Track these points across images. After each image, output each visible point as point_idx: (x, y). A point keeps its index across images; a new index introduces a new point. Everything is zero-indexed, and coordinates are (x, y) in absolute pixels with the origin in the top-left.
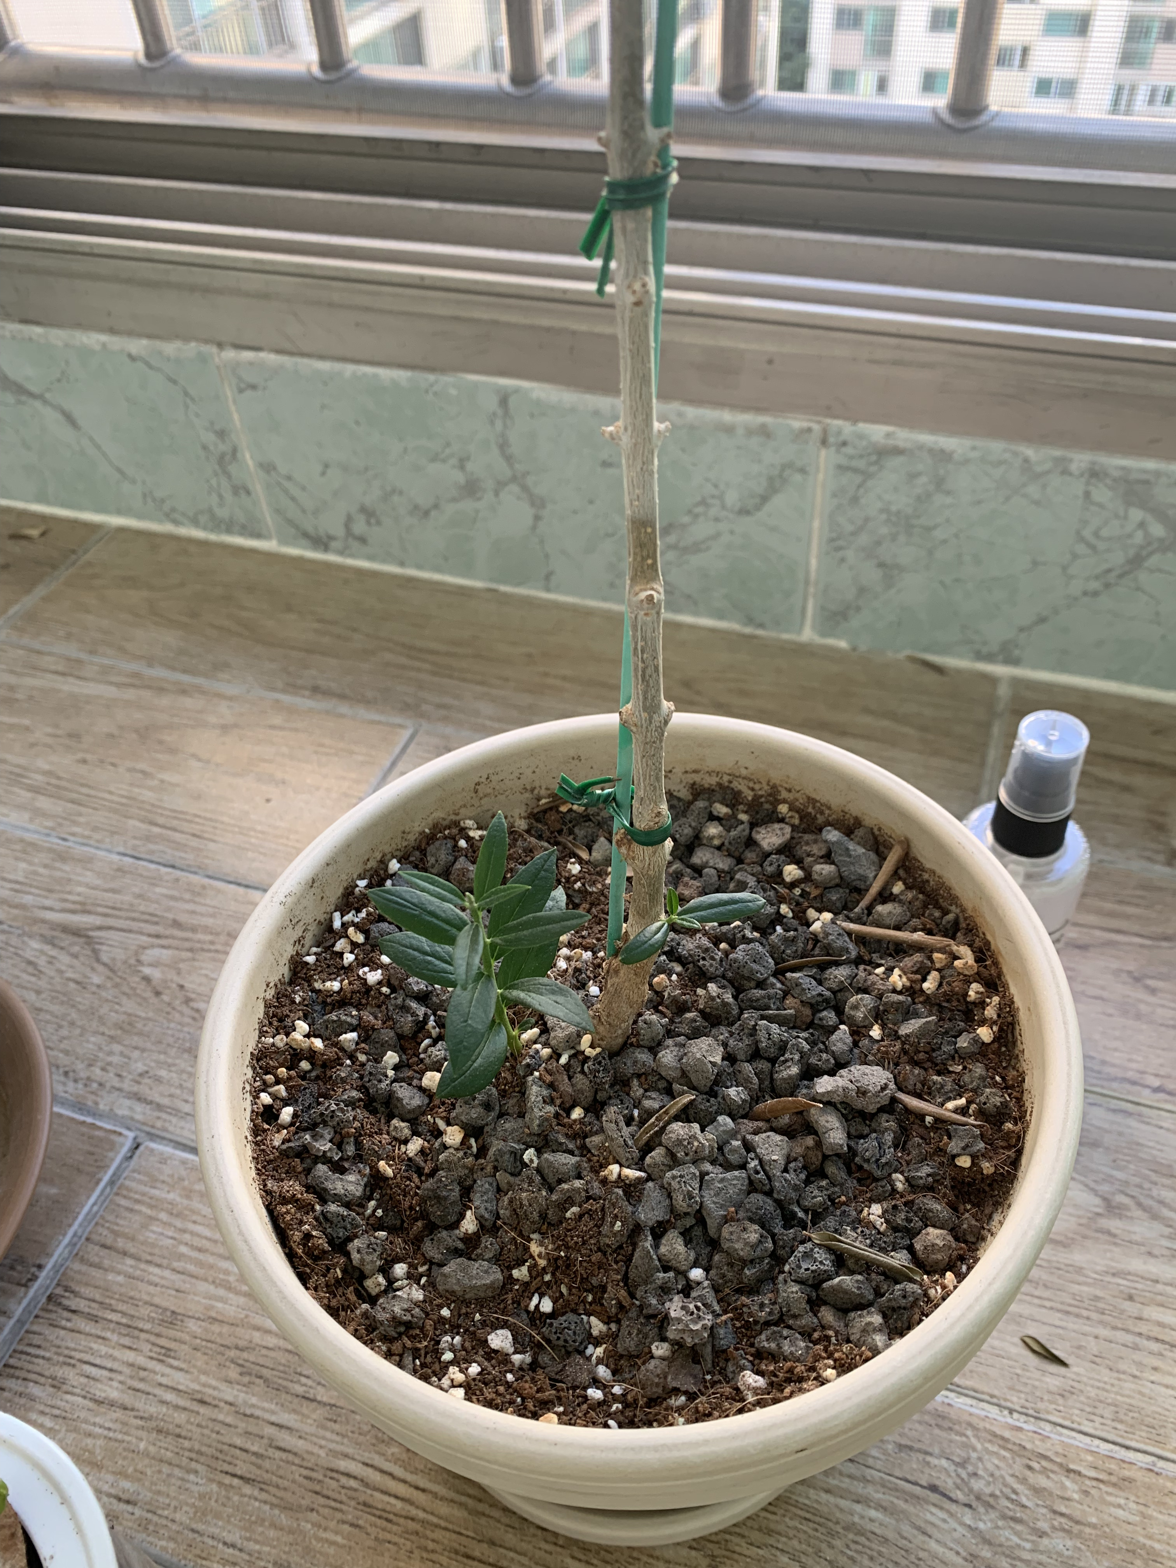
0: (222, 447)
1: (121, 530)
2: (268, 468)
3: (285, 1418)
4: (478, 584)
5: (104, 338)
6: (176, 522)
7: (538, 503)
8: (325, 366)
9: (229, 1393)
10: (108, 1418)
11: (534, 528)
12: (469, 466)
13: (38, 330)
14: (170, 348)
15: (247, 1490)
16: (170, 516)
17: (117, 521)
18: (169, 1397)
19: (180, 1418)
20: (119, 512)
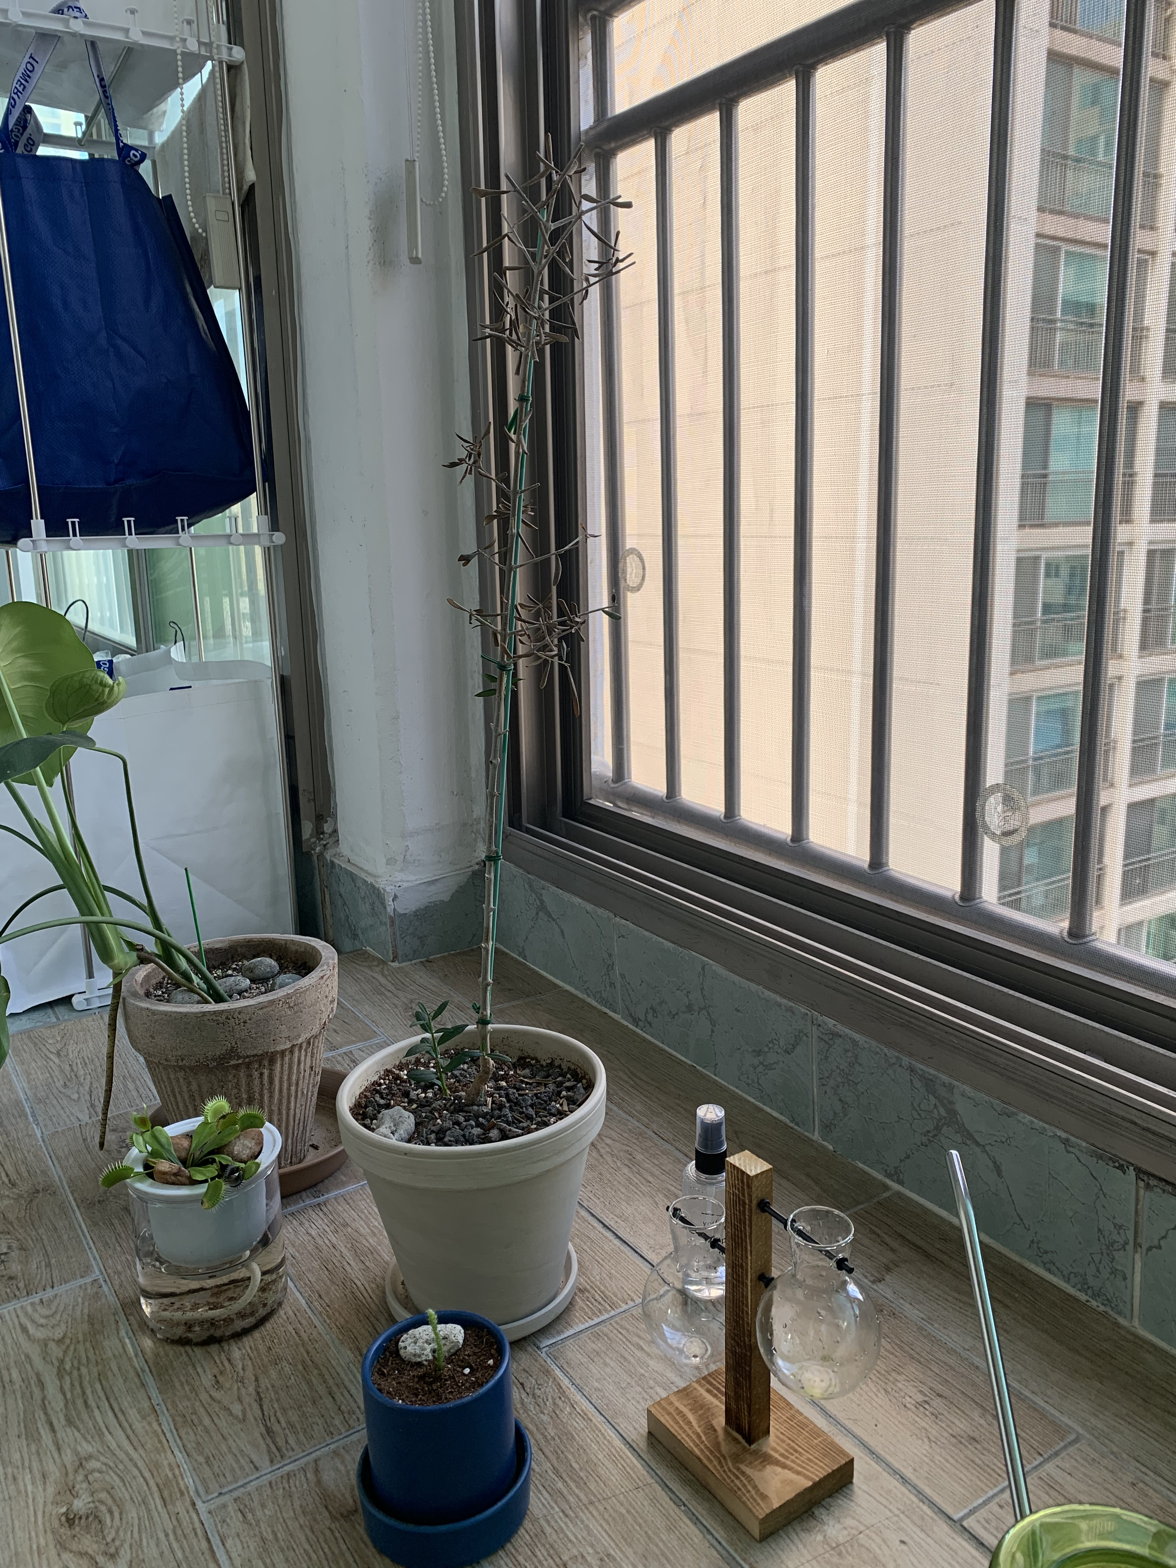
0: (609, 962)
1: (567, 991)
2: (623, 976)
3: (352, 1263)
4: (689, 1062)
5: (580, 901)
6: (588, 996)
7: (713, 1023)
8: (647, 933)
9: (343, 1249)
10: (307, 1238)
11: (711, 1036)
12: (690, 996)
13: (561, 891)
14: (600, 911)
15: (326, 1272)
16: (586, 991)
17: (568, 987)
18: (327, 1242)
19: (325, 1247)
20: (570, 983)
